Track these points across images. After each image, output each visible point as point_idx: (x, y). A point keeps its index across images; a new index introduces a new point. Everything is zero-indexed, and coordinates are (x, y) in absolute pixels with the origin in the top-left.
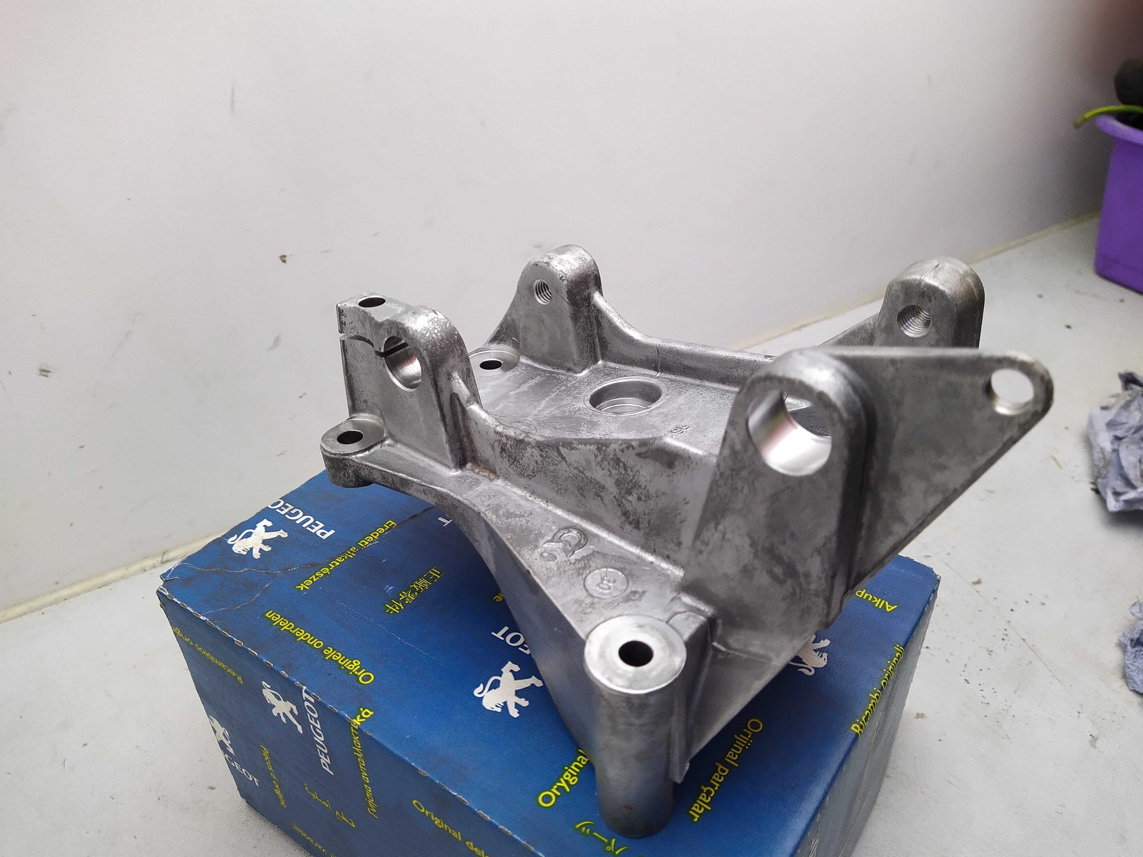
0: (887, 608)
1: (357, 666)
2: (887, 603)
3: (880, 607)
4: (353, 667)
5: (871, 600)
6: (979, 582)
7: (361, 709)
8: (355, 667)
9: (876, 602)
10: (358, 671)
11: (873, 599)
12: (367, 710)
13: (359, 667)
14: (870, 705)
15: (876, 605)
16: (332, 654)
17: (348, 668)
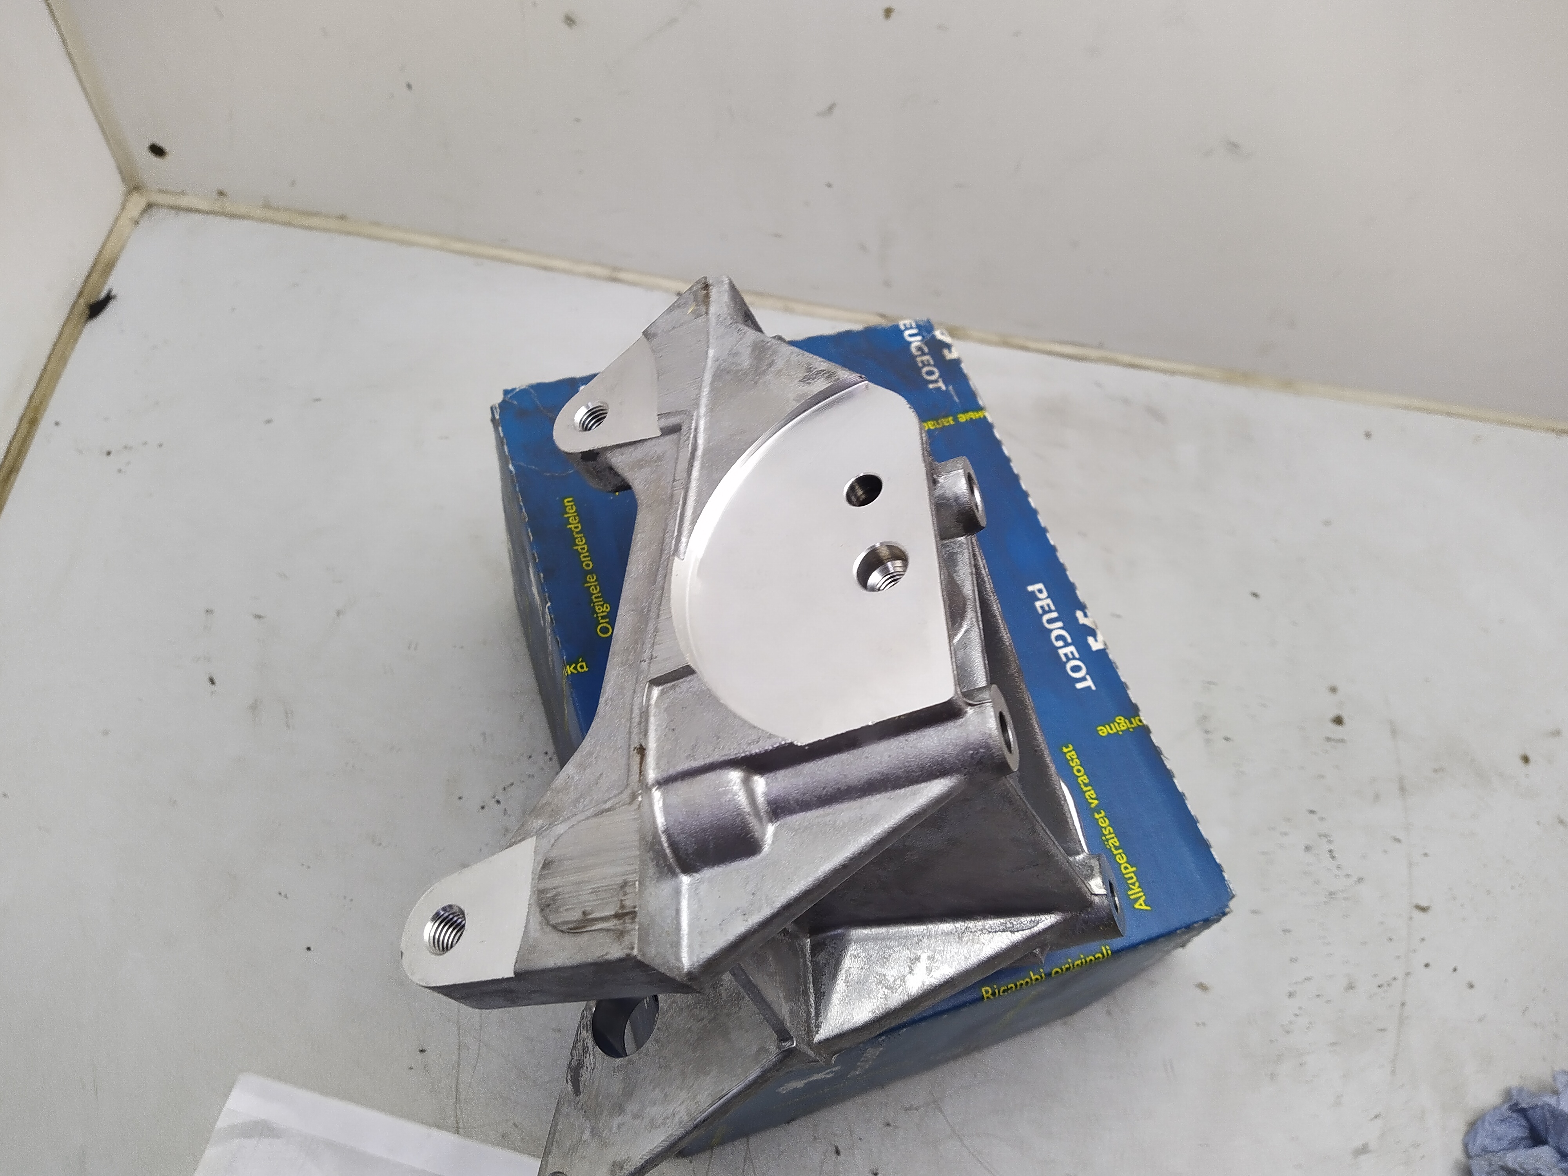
0: (1138, 903)
1: (605, 612)
2: (1144, 898)
3: (1132, 897)
4: (600, 611)
5: (1131, 884)
6: (1424, 909)
7: (580, 660)
8: (602, 612)
9: (1133, 889)
10: (603, 618)
11: (1133, 884)
12: (584, 664)
13: (605, 614)
14: (1022, 982)
15: (1130, 893)
16: (592, 584)
17: (597, 608)
